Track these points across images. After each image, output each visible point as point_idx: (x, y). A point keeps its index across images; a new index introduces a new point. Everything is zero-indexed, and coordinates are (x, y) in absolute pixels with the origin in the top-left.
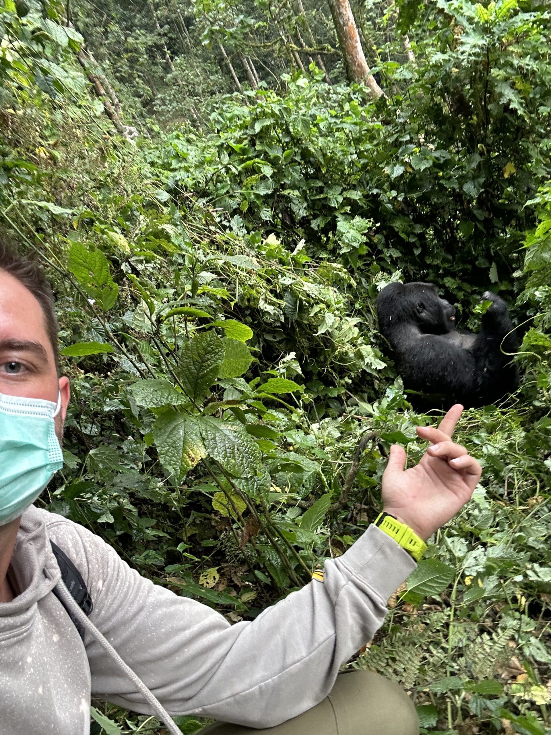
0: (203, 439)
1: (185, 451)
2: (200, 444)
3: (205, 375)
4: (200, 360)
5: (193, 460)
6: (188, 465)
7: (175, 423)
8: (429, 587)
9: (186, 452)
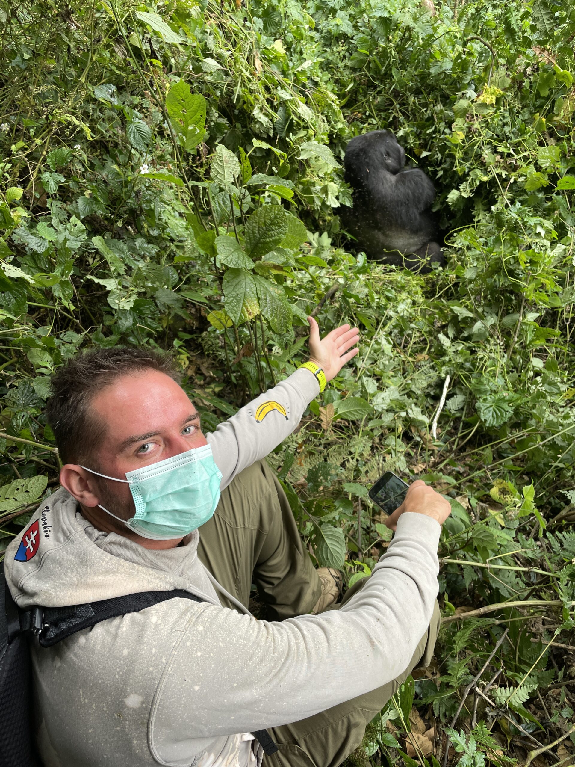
0: (259, 299)
1: (244, 304)
2: (256, 302)
3: (267, 243)
4: (264, 228)
5: (250, 314)
6: (245, 317)
7: (239, 279)
8: (352, 414)
9: (246, 306)
